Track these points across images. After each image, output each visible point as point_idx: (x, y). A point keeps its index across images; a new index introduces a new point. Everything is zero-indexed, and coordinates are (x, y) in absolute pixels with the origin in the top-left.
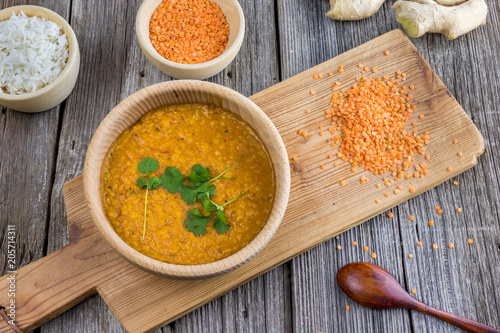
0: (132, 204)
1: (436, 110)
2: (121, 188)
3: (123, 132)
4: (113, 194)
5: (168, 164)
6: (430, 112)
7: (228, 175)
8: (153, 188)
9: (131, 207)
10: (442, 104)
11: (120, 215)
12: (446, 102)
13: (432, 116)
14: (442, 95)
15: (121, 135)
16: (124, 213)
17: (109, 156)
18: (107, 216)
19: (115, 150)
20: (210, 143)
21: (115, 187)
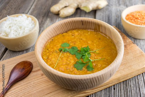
0: (54, 55)
1: (128, 48)
2: (52, 50)
3: (59, 34)
4: (48, 51)
5: (74, 45)
6: (126, 49)
7: (97, 52)
8: (64, 52)
9: (53, 56)
10: (131, 46)
11: (48, 58)
12: (132, 46)
13: (126, 50)
14: (131, 44)
15: (58, 35)
16: (50, 57)
17: (51, 40)
18: (42, 57)
19: (54, 39)
20: (92, 42)
21: (50, 49)
